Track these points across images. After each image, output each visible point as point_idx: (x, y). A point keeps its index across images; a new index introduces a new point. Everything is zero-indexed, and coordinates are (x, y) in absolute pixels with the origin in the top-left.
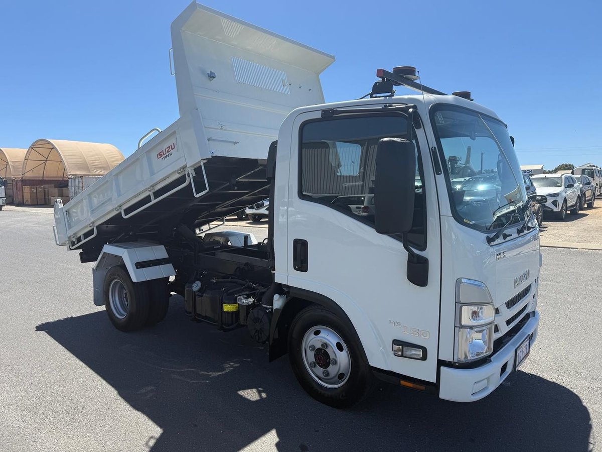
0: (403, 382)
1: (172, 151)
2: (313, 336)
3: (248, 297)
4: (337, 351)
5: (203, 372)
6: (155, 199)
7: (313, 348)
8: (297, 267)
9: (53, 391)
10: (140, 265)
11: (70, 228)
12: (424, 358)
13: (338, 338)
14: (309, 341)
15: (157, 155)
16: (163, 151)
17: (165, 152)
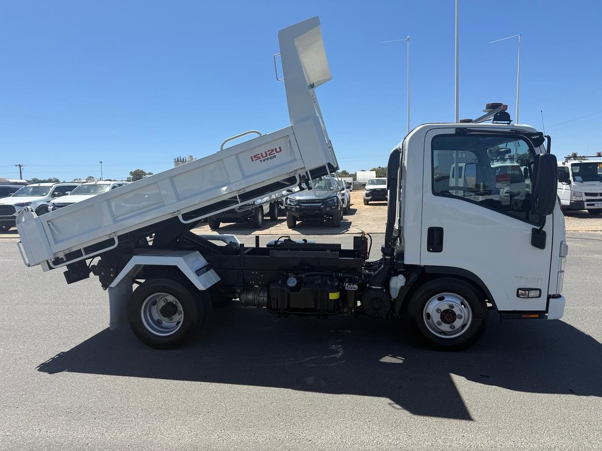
1: (276, 154)
2: (437, 301)
4: (462, 308)
6: (242, 202)
8: (431, 249)
10: (199, 272)
11: (56, 242)
12: (540, 296)
13: (460, 299)
14: (434, 307)
15: (252, 157)
16: (261, 154)
17: (264, 155)
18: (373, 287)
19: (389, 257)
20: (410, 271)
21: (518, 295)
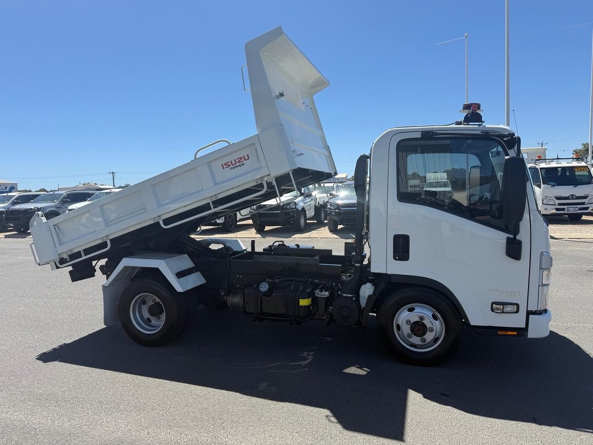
0: (500, 333)
1: (244, 162)
2: (407, 313)
3: (324, 290)
4: (433, 321)
6: (214, 208)
7: (408, 322)
8: (397, 258)
10: (180, 275)
11: (61, 244)
12: (517, 311)
13: (432, 311)
14: (404, 317)
15: (222, 165)
16: (231, 162)
17: (234, 163)
18: (344, 295)
19: (359, 265)
20: (379, 279)
21: (492, 310)
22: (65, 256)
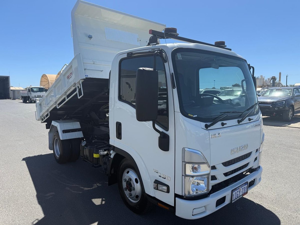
0: (159, 204)
2: (126, 174)
3: (105, 150)
4: (135, 183)
5: (82, 188)
6: (67, 99)
7: (126, 180)
9: (9, 191)
10: (65, 131)
11: (41, 112)
12: (168, 192)
13: (136, 176)
14: (125, 176)
15: (67, 77)
16: (69, 75)
22: (43, 118)
